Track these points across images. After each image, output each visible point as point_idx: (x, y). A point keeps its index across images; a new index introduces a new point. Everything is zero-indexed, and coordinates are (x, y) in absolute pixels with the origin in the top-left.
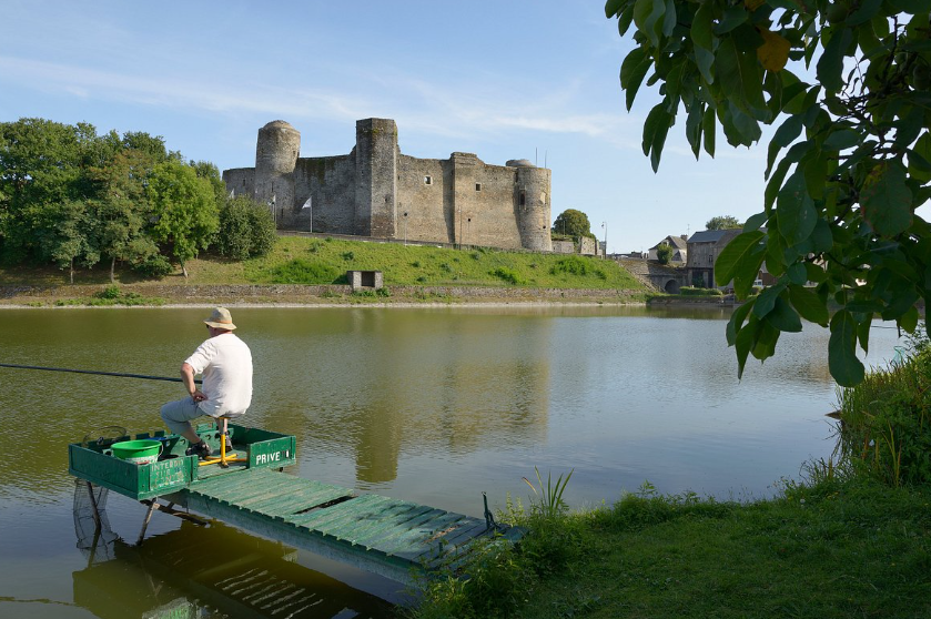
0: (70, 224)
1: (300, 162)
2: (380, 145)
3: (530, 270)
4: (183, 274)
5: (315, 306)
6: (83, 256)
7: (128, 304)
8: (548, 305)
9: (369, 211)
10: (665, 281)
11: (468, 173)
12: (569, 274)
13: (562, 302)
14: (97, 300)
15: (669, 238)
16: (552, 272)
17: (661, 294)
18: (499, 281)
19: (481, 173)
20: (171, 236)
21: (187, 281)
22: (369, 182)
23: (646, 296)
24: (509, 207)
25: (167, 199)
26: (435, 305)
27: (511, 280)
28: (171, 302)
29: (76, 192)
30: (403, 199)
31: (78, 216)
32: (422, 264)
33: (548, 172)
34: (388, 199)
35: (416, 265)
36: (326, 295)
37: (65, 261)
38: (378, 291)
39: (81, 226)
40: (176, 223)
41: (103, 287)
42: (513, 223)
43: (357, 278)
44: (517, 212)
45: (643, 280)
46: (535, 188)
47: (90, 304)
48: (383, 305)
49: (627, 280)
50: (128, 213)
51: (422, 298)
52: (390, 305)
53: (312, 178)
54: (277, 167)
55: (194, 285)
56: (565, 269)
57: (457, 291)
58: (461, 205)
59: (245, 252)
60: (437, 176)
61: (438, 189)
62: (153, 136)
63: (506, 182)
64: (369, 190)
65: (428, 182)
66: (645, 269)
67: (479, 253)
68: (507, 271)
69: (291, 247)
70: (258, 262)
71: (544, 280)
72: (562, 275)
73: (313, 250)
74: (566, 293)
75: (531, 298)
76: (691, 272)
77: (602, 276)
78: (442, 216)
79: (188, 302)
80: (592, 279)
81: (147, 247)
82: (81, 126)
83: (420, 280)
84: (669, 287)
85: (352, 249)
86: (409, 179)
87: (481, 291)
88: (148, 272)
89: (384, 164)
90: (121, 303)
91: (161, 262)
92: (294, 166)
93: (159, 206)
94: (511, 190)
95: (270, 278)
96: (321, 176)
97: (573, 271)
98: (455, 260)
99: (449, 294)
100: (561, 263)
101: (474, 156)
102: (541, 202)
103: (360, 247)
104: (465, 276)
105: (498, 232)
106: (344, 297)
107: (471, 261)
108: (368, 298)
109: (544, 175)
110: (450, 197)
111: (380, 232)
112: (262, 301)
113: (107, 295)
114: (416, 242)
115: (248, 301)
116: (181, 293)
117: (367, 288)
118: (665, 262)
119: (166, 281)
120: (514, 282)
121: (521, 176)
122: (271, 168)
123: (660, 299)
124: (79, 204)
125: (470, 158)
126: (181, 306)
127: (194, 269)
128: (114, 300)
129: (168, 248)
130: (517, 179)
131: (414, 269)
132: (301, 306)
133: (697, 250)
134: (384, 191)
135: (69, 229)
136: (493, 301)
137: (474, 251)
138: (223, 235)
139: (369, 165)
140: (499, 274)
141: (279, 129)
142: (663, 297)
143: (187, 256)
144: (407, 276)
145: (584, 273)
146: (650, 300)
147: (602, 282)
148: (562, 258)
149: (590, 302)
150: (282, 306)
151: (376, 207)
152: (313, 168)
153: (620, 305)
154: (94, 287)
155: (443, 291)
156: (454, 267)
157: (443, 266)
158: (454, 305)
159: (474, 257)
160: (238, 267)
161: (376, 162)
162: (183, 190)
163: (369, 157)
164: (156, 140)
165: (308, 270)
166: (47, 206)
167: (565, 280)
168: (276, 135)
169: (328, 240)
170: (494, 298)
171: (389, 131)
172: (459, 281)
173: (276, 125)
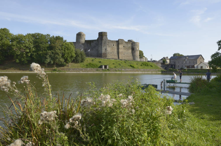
0: (48, 55)
1: (86, 41)
2: (104, 38)
3: (137, 65)
4: (68, 66)
5: (96, 72)
6: (50, 62)
7: (59, 72)
8: (141, 72)
9: (102, 52)
10: (165, 67)
11: (122, 44)
12: (145, 66)
13: (144, 72)
14: (53, 71)
15: (164, 57)
16: (141, 65)
17: (165, 70)
18: (131, 67)
19: (125, 43)
20: (67, 58)
21: (69, 67)
22: (102, 46)
23: (161, 71)
24: (130, 51)
25: (66, 50)
26: (119, 72)
27: (133, 67)
28: (67, 72)
29: (49, 49)
30: (109, 49)
31: (50, 54)
32: (115, 64)
33: (139, 43)
34: (106, 49)
35: (114, 64)
36: (97, 70)
37: (46, 63)
38: (108, 69)
39: (50, 56)
40: (68, 55)
41: (54, 68)
42: (131, 54)
43: (103, 67)
44: (132, 52)
45: (160, 67)
46: (136, 47)
47: (52, 72)
48: (109, 72)
49: (156, 67)
50: (59, 53)
51: (116, 71)
52: (110, 72)
53: (88, 45)
54: (81, 42)
55: (71, 68)
56: (144, 65)
57: (123, 69)
58: (120, 51)
59: (80, 61)
60: (115, 44)
61: (115, 47)
62: (61, 37)
63: (130, 45)
64: (102, 47)
65: (113, 45)
66: (160, 65)
67: (126, 61)
68: (132, 65)
69: (88, 60)
70: (82, 63)
71: (140, 67)
72: (143, 66)
73: (93, 61)
74: (145, 70)
75: (138, 71)
76: (170, 65)
77: (152, 66)
78: (116, 53)
79: (71, 72)
80: (150, 67)
81: (62, 60)
82: (47, 35)
83: (115, 67)
84: (165, 69)
85: (100, 60)
86: (110, 45)
87: (128, 69)
88: (62, 65)
89: (105, 42)
90: (58, 72)
91: (65, 63)
92: (84, 42)
93: (65, 52)
94: (131, 47)
95: (85, 67)
96: (90, 44)
97: (145, 65)
98: (121, 63)
99: (121, 70)
100: (143, 63)
101: (123, 40)
102: (137, 50)
103: (102, 60)
104: (124, 66)
105: (128, 56)
106: (101, 71)
107: (124, 63)
108: (106, 71)
109: (138, 44)
110: (118, 49)
111: (104, 57)
112: (85, 72)
113: (55, 70)
114: (113, 59)
115: (82, 71)
116: (69, 70)
117: (105, 69)
118: (165, 63)
119: (65, 67)
120: (134, 68)
121: (133, 44)
122: (80, 42)
123: (164, 71)
124: (50, 51)
125: (122, 40)
126: (69, 72)
127: (71, 65)
128: (56, 71)
129: (66, 60)
130: (132, 45)
131: (114, 65)
132: (93, 72)
133: (172, 60)
134: (105, 48)
135: (48, 57)
136: (130, 72)
137: (125, 61)
138: (76, 58)
139: (102, 42)
140: (131, 66)
141: (81, 34)
142: (165, 71)
143: (69, 62)
144: (113, 66)
145: (148, 66)
146: (162, 71)
147: (152, 68)
148: (143, 62)
149: (150, 72)
150: (89, 72)
151: (103, 51)
152: (89, 42)
153: (156, 72)
154: (52, 68)
155: (120, 69)
156: (122, 64)
157: (119, 64)
158: (123, 72)
159: (125, 62)
160: (78, 64)
161: (103, 41)
162: (69, 48)
163: (102, 40)
164: (62, 37)
165: (93, 65)
166: (44, 52)
167: (144, 67)
168: (81, 35)
169: (95, 59)
170: (130, 71)
171: (106, 35)
172: (123, 67)
173: (81, 33)
